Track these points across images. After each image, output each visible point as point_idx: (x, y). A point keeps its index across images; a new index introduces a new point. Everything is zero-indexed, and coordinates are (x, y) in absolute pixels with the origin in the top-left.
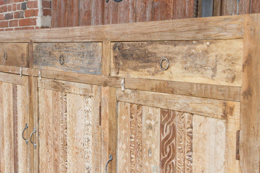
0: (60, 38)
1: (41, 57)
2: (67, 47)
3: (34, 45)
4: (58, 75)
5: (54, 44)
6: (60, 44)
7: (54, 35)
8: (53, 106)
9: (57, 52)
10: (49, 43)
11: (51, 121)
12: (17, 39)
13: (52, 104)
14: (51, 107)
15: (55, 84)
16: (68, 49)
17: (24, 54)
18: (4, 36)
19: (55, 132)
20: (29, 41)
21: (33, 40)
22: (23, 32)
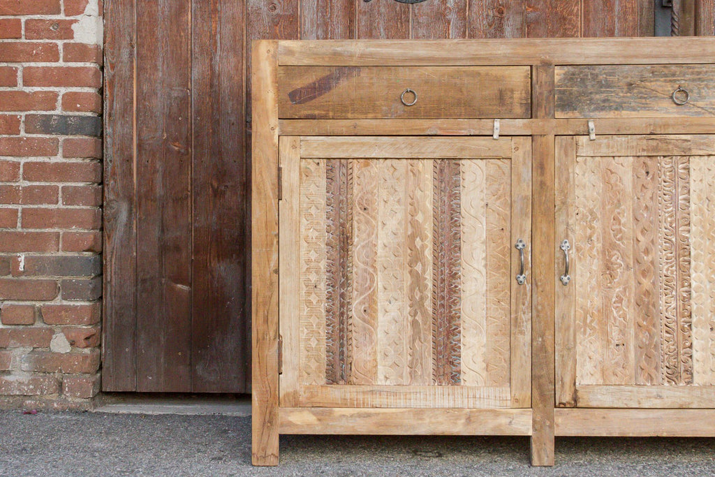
0: (675, 57)
1: (591, 93)
2: (699, 73)
3: (557, 70)
4: (666, 125)
5: (649, 67)
6: (673, 68)
7: (647, 50)
8: (634, 187)
9: (658, 83)
10: (627, 67)
11: (627, 218)
12: (472, 59)
13: (631, 185)
14: (629, 189)
15: (654, 143)
16: (700, 76)
17: (512, 91)
18: (402, 51)
19: (641, 238)
20: (534, 63)
21: (556, 60)
22: (505, 44)
